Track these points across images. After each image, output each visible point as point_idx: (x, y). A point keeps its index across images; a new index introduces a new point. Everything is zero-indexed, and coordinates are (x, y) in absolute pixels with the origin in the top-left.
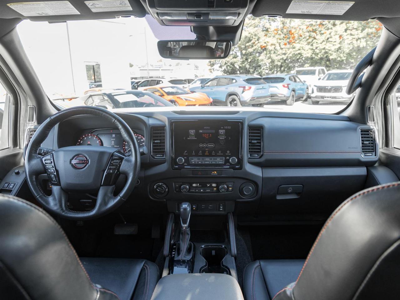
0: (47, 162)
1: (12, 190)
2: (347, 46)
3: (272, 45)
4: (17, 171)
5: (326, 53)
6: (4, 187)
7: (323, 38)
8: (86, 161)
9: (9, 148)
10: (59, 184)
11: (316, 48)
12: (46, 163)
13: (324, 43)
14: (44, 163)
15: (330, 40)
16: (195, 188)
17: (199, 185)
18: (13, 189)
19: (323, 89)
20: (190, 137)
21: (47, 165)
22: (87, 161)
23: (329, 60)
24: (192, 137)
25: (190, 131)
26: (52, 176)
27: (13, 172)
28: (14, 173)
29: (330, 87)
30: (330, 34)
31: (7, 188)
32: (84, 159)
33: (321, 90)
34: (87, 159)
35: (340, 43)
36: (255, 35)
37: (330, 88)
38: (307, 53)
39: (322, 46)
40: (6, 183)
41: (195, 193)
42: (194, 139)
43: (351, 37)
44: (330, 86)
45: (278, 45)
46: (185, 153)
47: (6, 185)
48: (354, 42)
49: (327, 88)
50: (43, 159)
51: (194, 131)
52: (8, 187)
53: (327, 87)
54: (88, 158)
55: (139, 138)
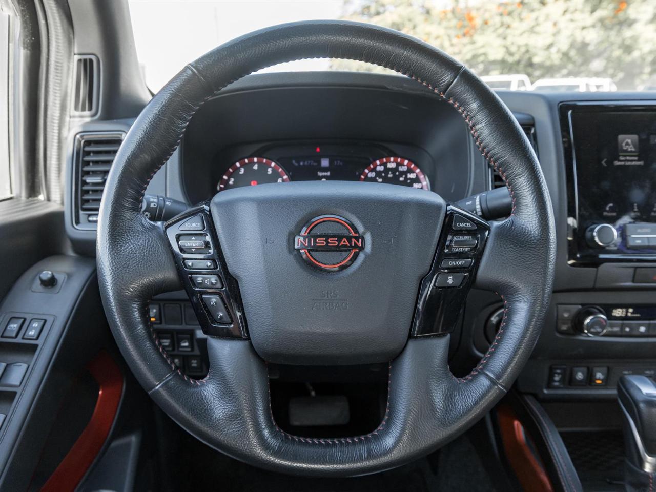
0: (184, 243)
1: (36, 346)
3: (437, 38)
4: (46, 274)
5: (527, 51)
6: (6, 334)
7: (525, 25)
8: (353, 240)
9: (11, 198)
10: (241, 334)
11: (513, 43)
12: (182, 249)
13: (526, 35)
14: (176, 249)
15: (537, 29)
16: (620, 322)
17: (632, 313)
18: (39, 342)
20: (622, 158)
21: (185, 256)
22: (357, 239)
23: (530, 64)
24: (628, 158)
25: (621, 137)
26: (214, 300)
27: (33, 279)
28: (39, 282)
30: (536, 19)
31: (19, 340)
32: (346, 232)
34: (356, 230)
35: (555, 35)
36: (410, 20)
38: (497, 54)
39: (522, 41)
40: (12, 319)
41: (621, 336)
42: (634, 163)
43: (572, 25)
45: (446, 38)
46: (608, 212)
47: (14, 326)
48: (578, 32)
50: (172, 234)
51: (635, 137)
52: (20, 335)
54: (361, 229)
55: (401, 169)
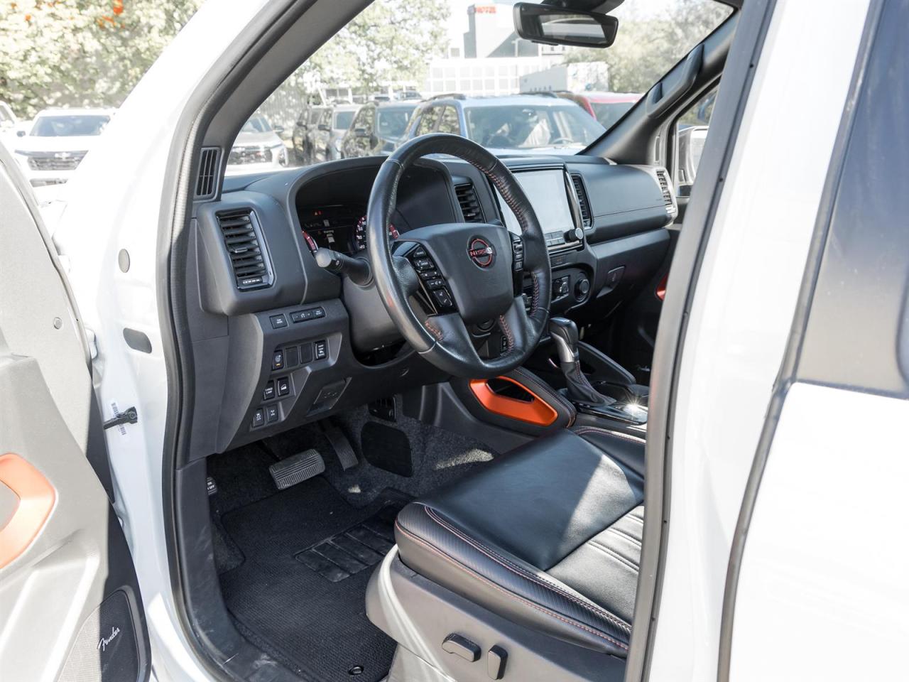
2: (51, 47)
19: (48, 160)
26: (441, 293)
29: (68, 155)
33: (42, 163)
37: (67, 158)
44: (67, 152)
48: (69, 36)
49: (59, 158)
53: (57, 156)
